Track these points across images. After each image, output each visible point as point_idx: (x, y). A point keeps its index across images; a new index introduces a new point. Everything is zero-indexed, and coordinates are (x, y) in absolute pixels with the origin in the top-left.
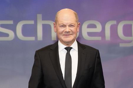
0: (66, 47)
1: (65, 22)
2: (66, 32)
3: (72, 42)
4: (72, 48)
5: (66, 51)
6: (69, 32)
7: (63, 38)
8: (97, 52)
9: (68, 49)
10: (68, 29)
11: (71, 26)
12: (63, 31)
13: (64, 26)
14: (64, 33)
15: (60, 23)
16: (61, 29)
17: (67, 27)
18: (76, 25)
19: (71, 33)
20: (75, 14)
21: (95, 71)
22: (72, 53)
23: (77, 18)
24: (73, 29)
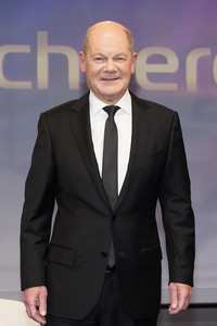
0: (105, 105)
1: (105, 50)
2: (107, 72)
3: (119, 95)
4: (118, 108)
5: (106, 115)
6: (114, 72)
7: (99, 85)
8: (175, 116)
9: (111, 111)
10: (111, 65)
11: (117, 58)
12: (101, 70)
13: (103, 58)
14: (102, 75)
15: (94, 51)
16: (97, 66)
17: (110, 60)
18: (129, 57)
19: (117, 75)
20: (127, 34)
21: (169, 158)
22: (118, 118)
23: (130, 43)
24: (122, 65)
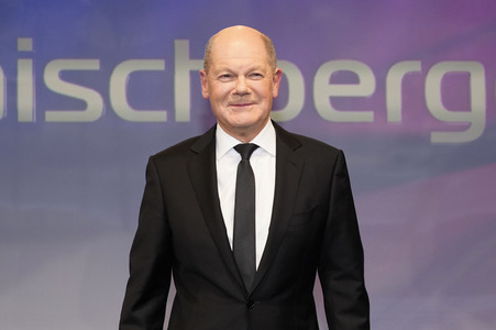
0: (237, 142)
2: (237, 94)
3: (257, 126)
4: (256, 147)
5: (237, 157)
6: (247, 94)
9: (246, 150)
10: (242, 84)
11: (251, 74)
12: (229, 92)
13: (231, 75)
14: (231, 99)
15: (218, 66)
16: (223, 87)
17: (242, 78)
19: (252, 98)
20: (266, 41)
22: (256, 161)
23: (270, 53)
24: (258, 84)
